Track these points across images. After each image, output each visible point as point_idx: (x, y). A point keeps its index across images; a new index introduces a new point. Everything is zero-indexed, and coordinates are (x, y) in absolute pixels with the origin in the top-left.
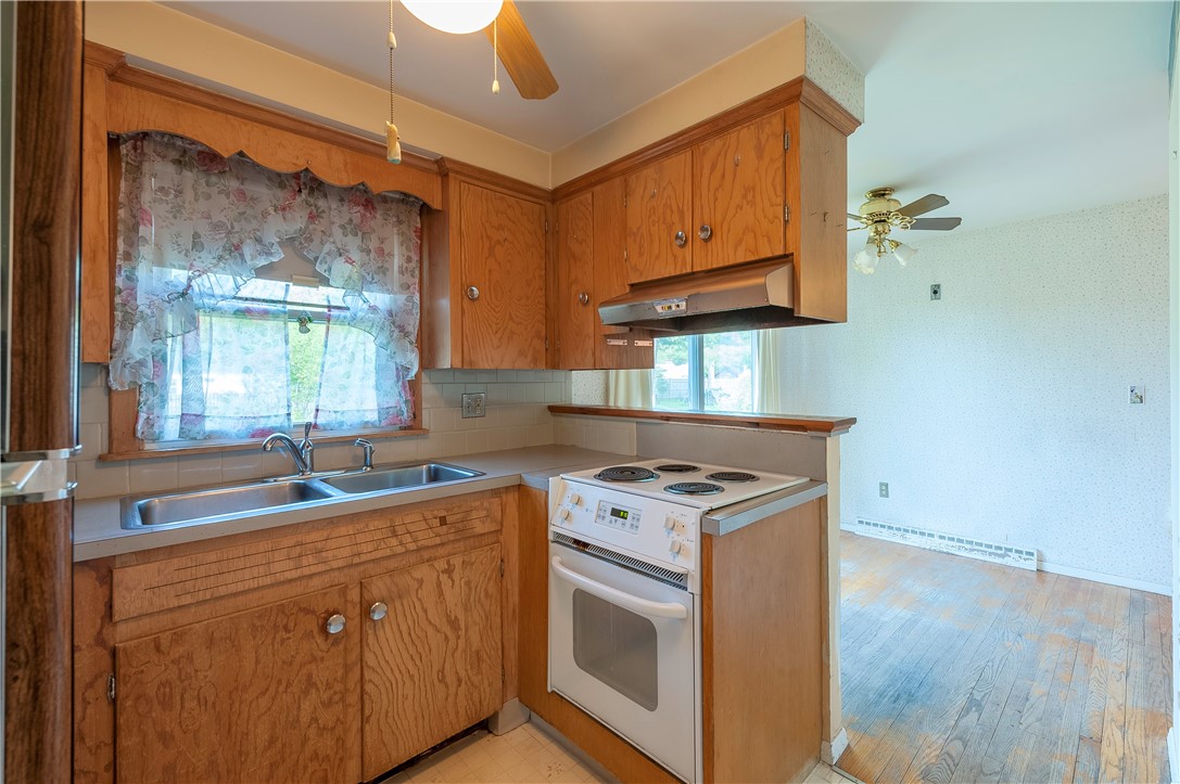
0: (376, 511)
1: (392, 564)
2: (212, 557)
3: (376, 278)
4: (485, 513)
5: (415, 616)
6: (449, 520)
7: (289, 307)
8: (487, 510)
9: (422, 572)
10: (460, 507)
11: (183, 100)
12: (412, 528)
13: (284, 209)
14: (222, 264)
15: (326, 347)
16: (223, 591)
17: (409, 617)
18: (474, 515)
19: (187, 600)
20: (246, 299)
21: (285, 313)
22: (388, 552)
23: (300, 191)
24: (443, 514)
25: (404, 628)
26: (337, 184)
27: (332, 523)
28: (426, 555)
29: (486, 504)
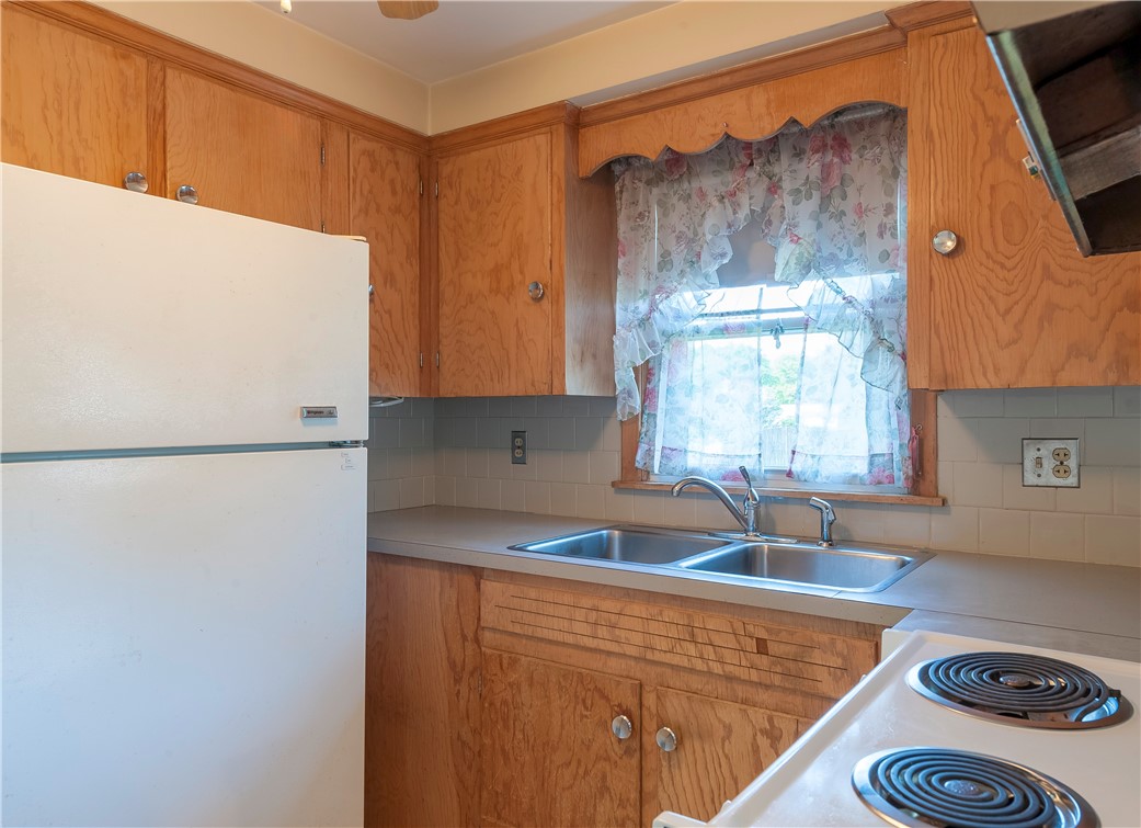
0: (674, 597)
1: (696, 683)
2: (533, 593)
3: (857, 252)
4: (839, 662)
5: (721, 779)
6: (773, 648)
7: (764, 317)
8: (844, 659)
9: (729, 713)
10: (792, 634)
11: (625, 117)
12: (717, 640)
13: (733, 194)
14: (685, 280)
15: (802, 365)
16: (540, 633)
17: (712, 774)
18: (817, 657)
19: (518, 629)
20: (722, 315)
21: (759, 325)
22: (684, 662)
23: (751, 164)
24: (763, 635)
25: (706, 789)
26: (759, 137)
27: (629, 594)
28: (741, 691)
29: (840, 645)
